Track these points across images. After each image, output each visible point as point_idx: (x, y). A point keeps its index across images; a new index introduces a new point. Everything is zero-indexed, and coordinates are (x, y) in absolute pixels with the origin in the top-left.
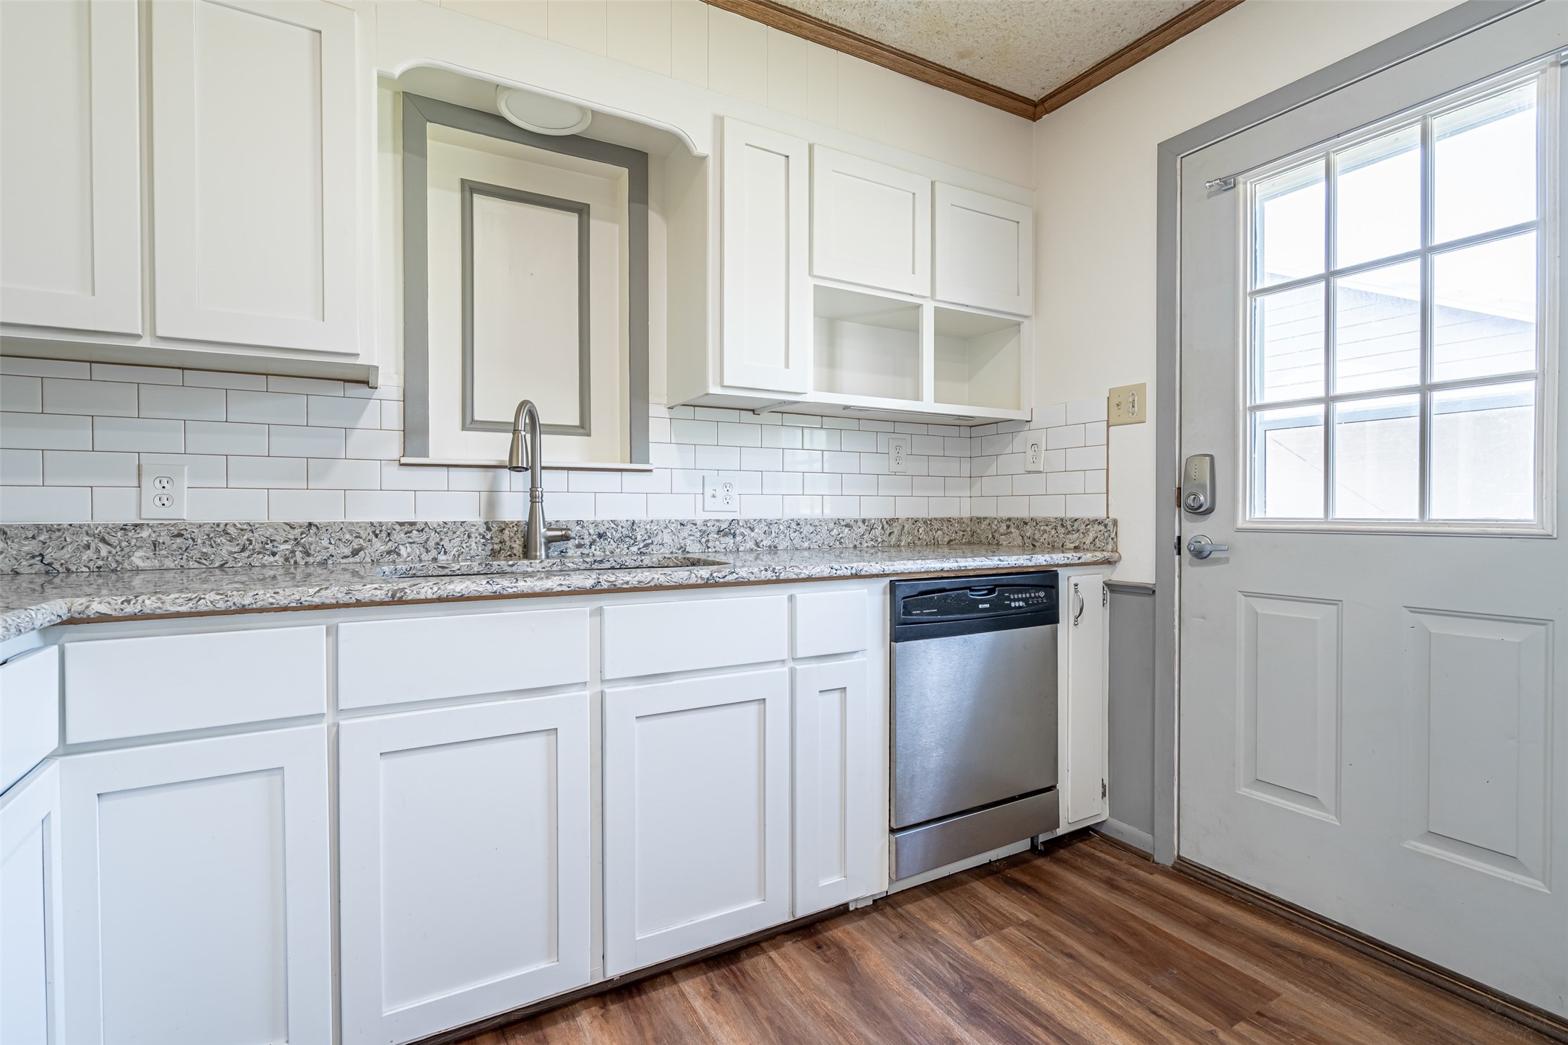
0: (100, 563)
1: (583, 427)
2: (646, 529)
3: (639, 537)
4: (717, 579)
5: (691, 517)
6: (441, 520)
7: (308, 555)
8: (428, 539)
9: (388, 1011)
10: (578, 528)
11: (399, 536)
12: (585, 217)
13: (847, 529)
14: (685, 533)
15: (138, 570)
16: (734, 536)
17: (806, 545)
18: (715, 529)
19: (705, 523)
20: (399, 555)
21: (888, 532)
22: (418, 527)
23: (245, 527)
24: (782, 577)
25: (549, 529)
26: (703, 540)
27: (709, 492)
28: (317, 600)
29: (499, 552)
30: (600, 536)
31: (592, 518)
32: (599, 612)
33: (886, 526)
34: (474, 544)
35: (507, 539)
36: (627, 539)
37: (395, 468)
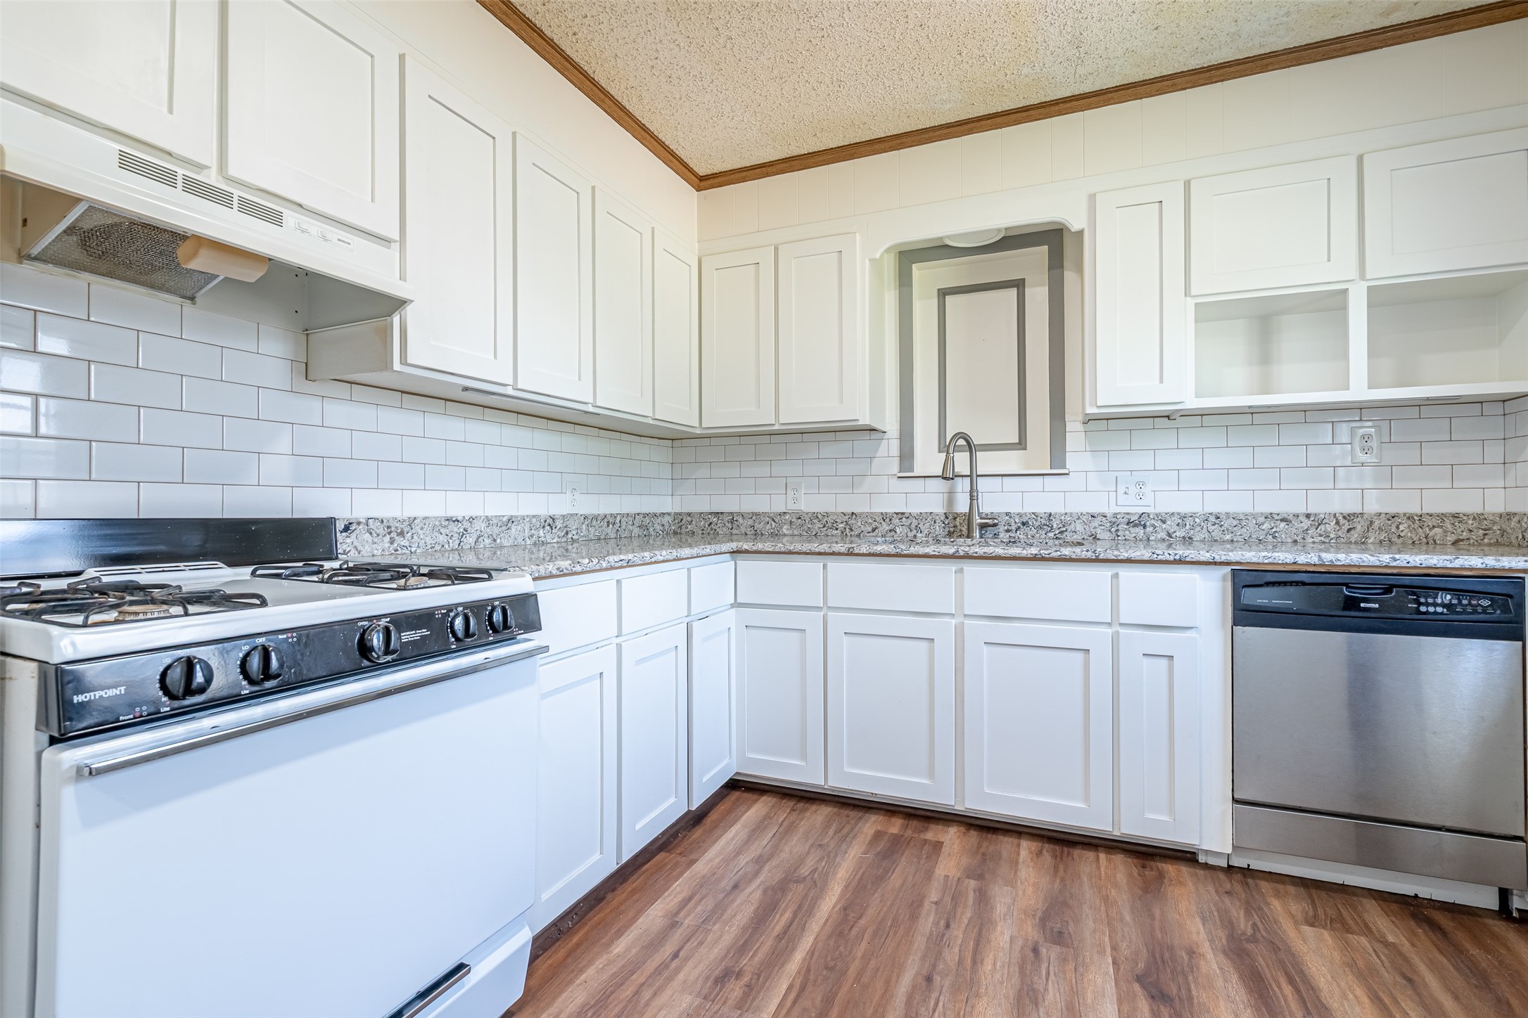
0: (772, 531)
1: (1021, 444)
2: (1061, 520)
3: (1055, 526)
4: (1044, 555)
5: (1105, 510)
6: (918, 512)
7: (852, 530)
8: (911, 523)
10: (1007, 518)
11: (896, 521)
12: (1021, 289)
13: (1283, 525)
14: (1096, 523)
15: (785, 535)
16: (1145, 526)
17: (1228, 537)
18: (1125, 520)
19: (1115, 516)
20: (896, 532)
21: (1346, 527)
22: (907, 515)
23: (825, 514)
25: (981, 518)
26: (1113, 530)
27: (1121, 489)
28: (817, 550)
29: (953, 533)
30: (1024, 524)
31: (1018, 510)
33: (1342, 521)
34: (937, 527)
35: (958, 524)
36: (1045, 527)
37: (894, 481)
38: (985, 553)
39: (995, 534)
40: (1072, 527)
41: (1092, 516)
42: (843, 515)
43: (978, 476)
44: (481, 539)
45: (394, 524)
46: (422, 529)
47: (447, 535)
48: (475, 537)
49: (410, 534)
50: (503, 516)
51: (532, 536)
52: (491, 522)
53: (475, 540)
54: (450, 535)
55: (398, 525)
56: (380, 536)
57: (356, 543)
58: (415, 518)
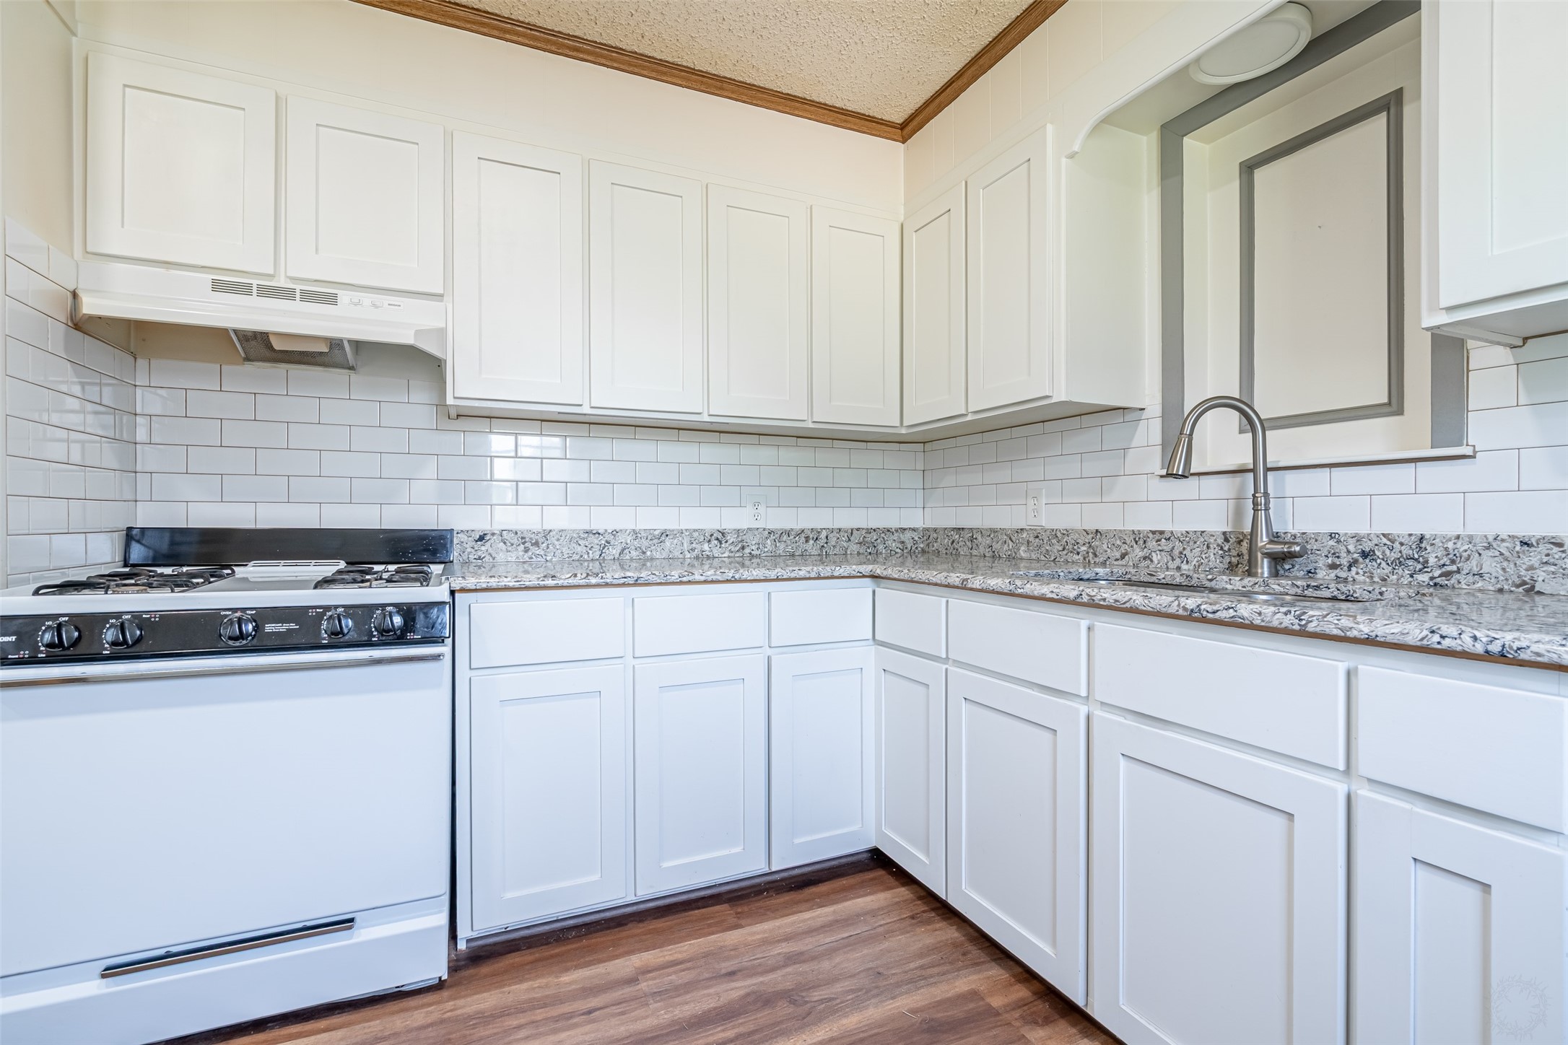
1: (1394, 405)
2: (1446, 549)
3: (1432, 561)
8: (1173, 548)
10: (1332, 543)
11: (1152, 544)
12: (1394, 110)
15: (1022, 559)
20: (1152, 561)
22: (1168, 535)
23: (1065, 532)
29: (1237, 566)
30: (1365, 555)
34: (1212, 556)
36: (1410, 563)
37: (1155, 478)
38: (1116, 601)
39: (1309, 572)
40: (1473, 565)
41: (1524, 543)
42: (1085, 533)
43: (1268, 470)
44: (627, 551)
45: (528, 536)
46: (558, 540)
47: (586, 546)
48: (619, 549)
49: (544, 545)
50: (655, 530)
51: (693, 550)
52: (639, 535)
53: (619, 551)
54: (590, 546)
55: (532, 536)
56: (515, 546)
57: (490, 551)
58: (551, 531)
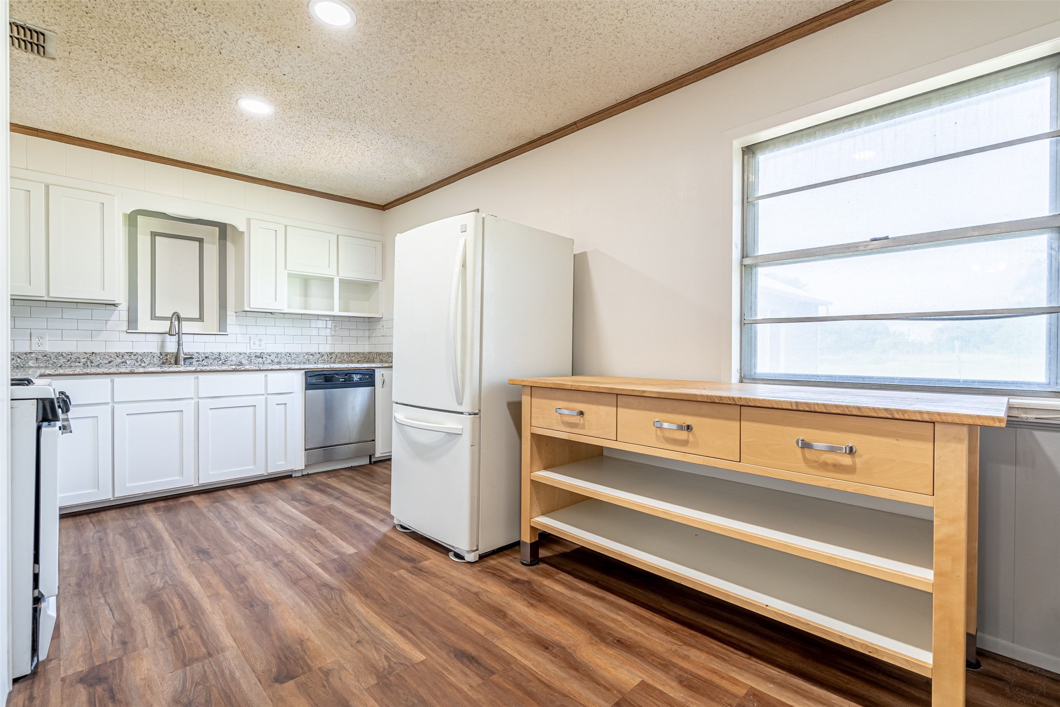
0: (17, 365)
1: (201, 319)
2: (225, 355)
3: (222, 358)
5: (244, 351)
6: (143, 352)
7: (92, 363)
8: (137, 358)
9: (128, 485)
10: (197, 355)
11: (126, 357)
12: (202, 243)
13: (312, 356)
14: (241, 357)
15: (31, 367)
16: (262, 358)
17: (294, 361)
18: (254, 355)
19: (250, 353)
20: (126, 363)
21: (330, 357)
22: (134, 354)
23: (69, 353)
24: (261, 369)
25: (185, 355)
26: (249, 360)
27: (252, 343)
28: (108, 372)
29: (166, 362)
30: (206, 357)
31: (203, 351)
32: (197, 378)
33: (329, 355)
34: (155, 360)
35: (168, 358)
36: (217, 359)
37: (125, 334)
38: (210, 369)
39: (192, 362)
40: (230, 359)
41: (239, 354)
42: (84, 354)
43: (182, 334)
